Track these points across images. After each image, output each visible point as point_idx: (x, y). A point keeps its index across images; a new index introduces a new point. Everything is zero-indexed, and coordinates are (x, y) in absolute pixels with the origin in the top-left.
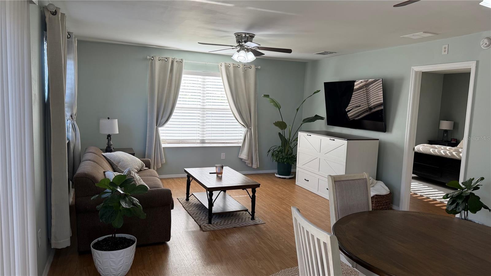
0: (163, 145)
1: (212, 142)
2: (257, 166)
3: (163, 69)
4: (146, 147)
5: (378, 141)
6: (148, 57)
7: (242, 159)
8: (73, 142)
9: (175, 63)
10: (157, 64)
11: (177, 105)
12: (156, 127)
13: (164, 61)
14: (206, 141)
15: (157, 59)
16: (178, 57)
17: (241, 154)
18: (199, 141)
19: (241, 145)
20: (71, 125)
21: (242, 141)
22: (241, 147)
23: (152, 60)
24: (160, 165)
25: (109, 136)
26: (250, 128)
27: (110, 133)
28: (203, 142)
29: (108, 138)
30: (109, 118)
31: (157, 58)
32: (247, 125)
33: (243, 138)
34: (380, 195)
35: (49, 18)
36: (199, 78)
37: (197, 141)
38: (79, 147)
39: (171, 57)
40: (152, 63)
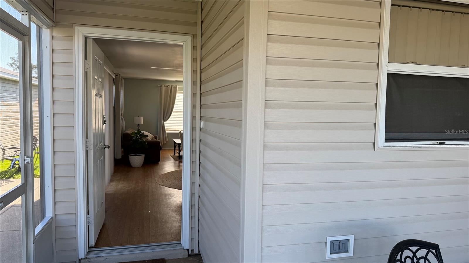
0: (167, 132)
3: (166, 92)
6: (159, 85)
9: (173, 88)
10: (164, 89)
11: (174, 110)
12: (163, 121)
13: (167, 87)
16: (174, 85)
23: (161, 87)
24: (165, 142)
25: (139, 125)
27: (139, 123)
29: (138, 126)
30: (138, 116)
31: (163, 86)
38: (124, 128)
39: (170, 85)
40: (161, 89)
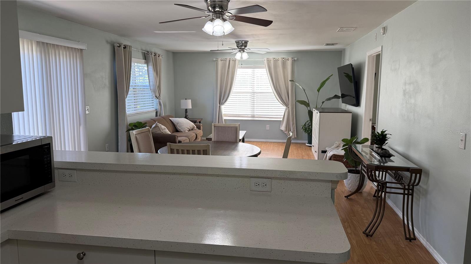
0: (224, 118)
1: (260, 117)
2: (295, 136)
3: (224, 66)
4: (213, 118)
5: (351, 114)
6: (214, 59)
7: (282, 130)
8: (159, 112)
9: (231, 61)
10: (220, 63)
12: (219, 105)
13: (225, 61)
14: (256, 116)
15: (219, 60)
17: (282, 126)
18: (250, 116)
19: (281, 120)
20: (158, 102)
21: (283, 117)
22: (281, 121)
23: (217, 61)
25: (186, 110)
26: (289, 106)
27: (187, 108)
28: (253, 116)
30: (185, 99)
32: (286, 104)
33: (283, 114)
34: (339, 155)
35: (117, 49)
36: (250, 71)
37: (249, 116)
39: (228, 57)
40: (217, 63)
